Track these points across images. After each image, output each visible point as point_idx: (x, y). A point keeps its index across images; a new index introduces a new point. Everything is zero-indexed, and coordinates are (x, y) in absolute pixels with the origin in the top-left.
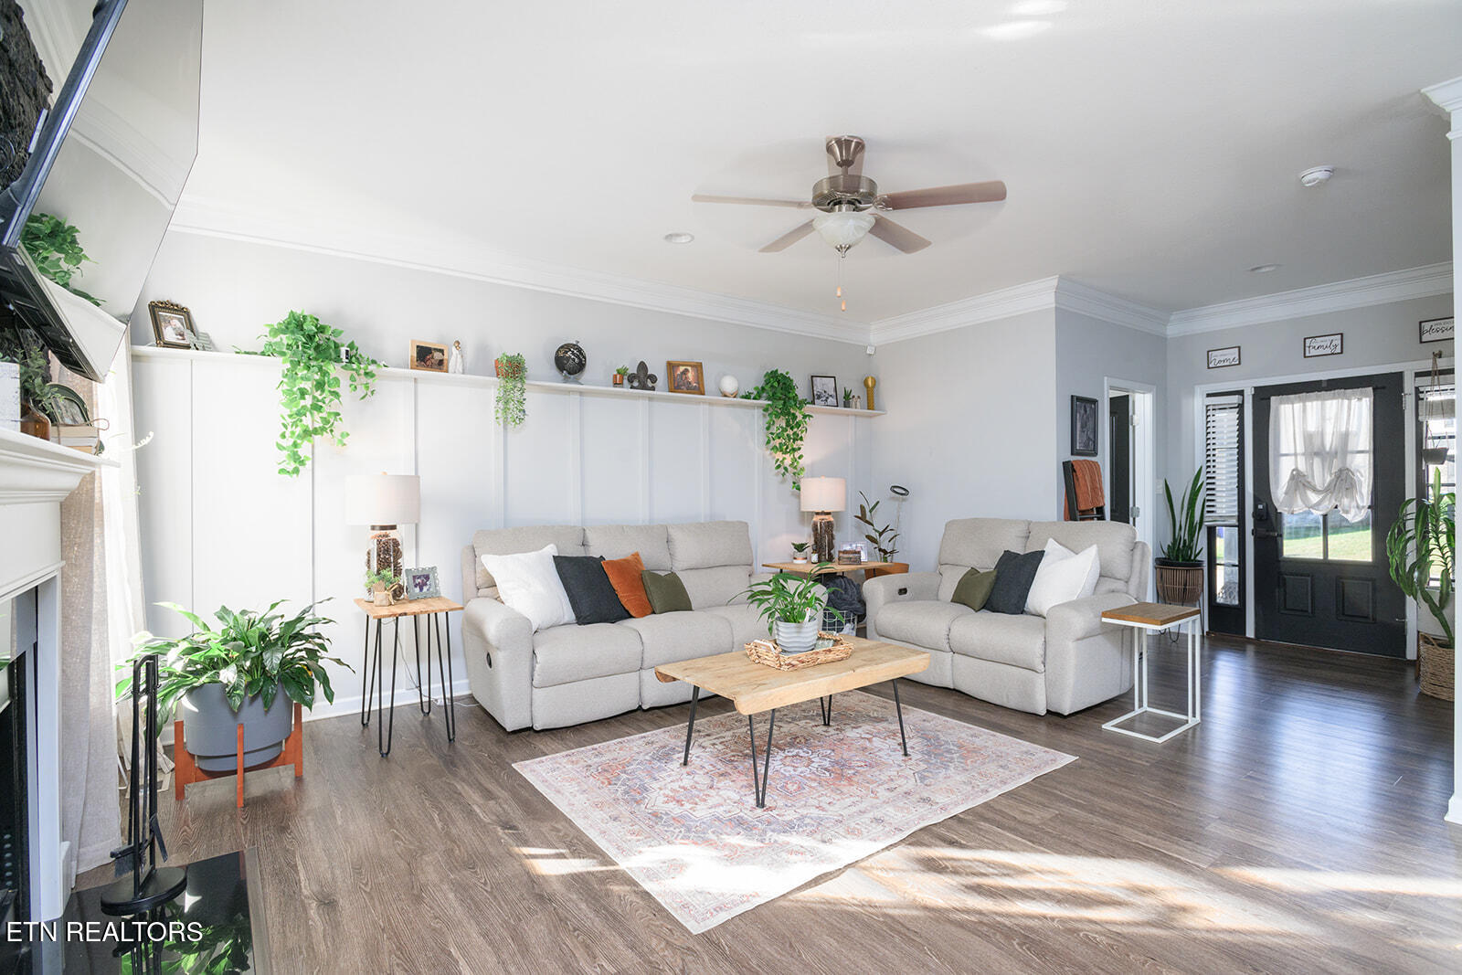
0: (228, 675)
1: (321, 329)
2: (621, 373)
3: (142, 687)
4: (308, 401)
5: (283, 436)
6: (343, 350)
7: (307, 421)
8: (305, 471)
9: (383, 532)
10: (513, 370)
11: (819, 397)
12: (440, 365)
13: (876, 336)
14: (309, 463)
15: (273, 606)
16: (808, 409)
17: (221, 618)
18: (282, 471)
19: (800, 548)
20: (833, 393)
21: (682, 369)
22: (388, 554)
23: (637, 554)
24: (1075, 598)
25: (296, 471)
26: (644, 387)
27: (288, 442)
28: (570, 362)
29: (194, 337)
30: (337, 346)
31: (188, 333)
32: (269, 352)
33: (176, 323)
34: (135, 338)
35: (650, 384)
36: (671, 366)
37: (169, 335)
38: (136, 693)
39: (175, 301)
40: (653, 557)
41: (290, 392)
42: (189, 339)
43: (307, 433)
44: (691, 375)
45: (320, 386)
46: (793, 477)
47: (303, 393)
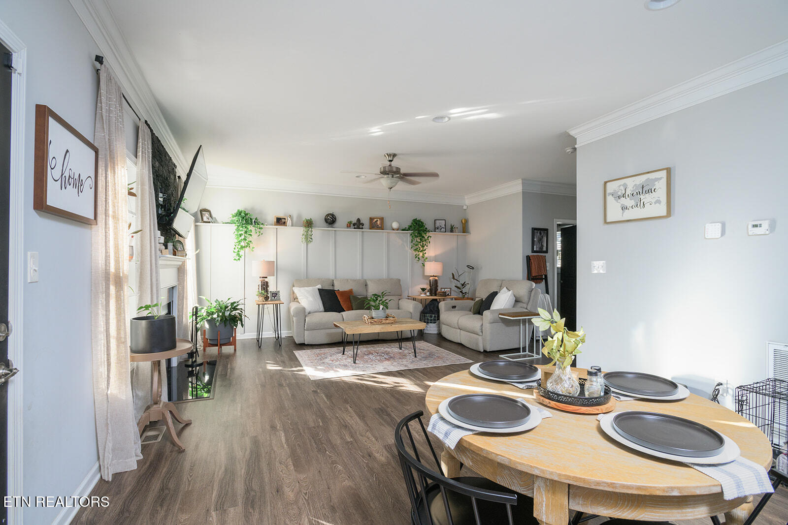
0: (215, 316)
1: (246, 215)
2: (350, 223)
3: (194, 314)
4: (243, 237)
5: (235, 249)
6: (253, 220)
7: (243, 244)
8: (242, 259)
9: (263, 279)
10: (309, 224)
11: (438, 228)
12: (284, 224)
13: (468, 201)
14: (243, 257)
15: (229, 299)
16: (430, 234)
17: (216, 302)
18: (235, 259)
19: (423, 290)
20: (444, 226)
21: (375, 220)
22: (265, 286)
23: (352, 289)
24: (502, 308)
25: (239, 259)
26: (359, 228)
27: (236, 251)
28: (331, 220)
29: (212, 220)
30: (251, 219)
31: (210, 218)
32: (232, 223)
33: (207, 215)
34: (196, 221)
35: (361, 226)
36: (371, 219)
37: (205, 219)
38: (193, 315)
39: (207, 208)
40: (358, 290)
41: (237, 235)
42: (210, 220)
43: (242, 247)
44: (378, 222)
45: (246, 232)
46: (422, 261)
47: (241, 235)
